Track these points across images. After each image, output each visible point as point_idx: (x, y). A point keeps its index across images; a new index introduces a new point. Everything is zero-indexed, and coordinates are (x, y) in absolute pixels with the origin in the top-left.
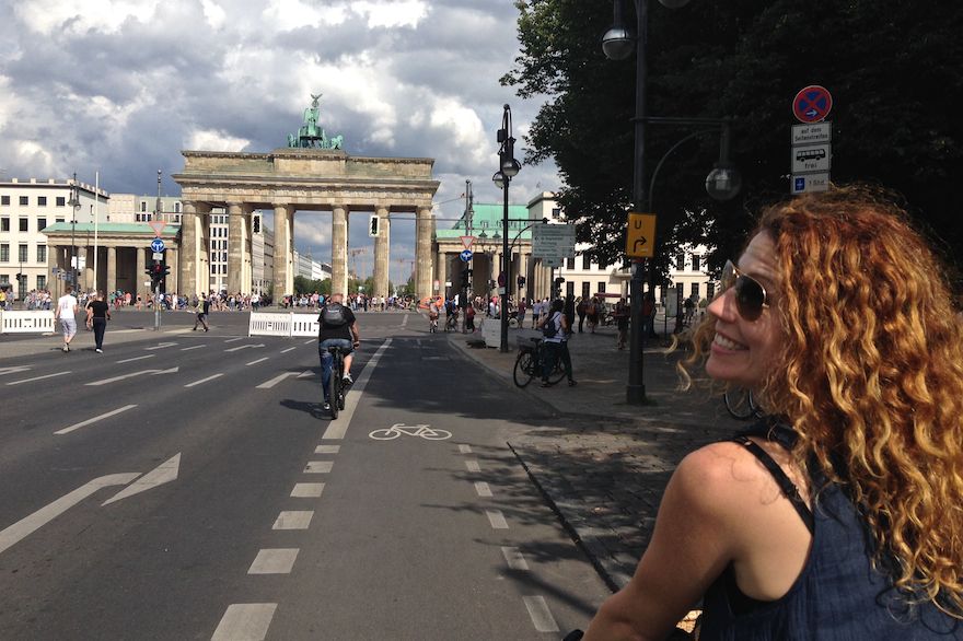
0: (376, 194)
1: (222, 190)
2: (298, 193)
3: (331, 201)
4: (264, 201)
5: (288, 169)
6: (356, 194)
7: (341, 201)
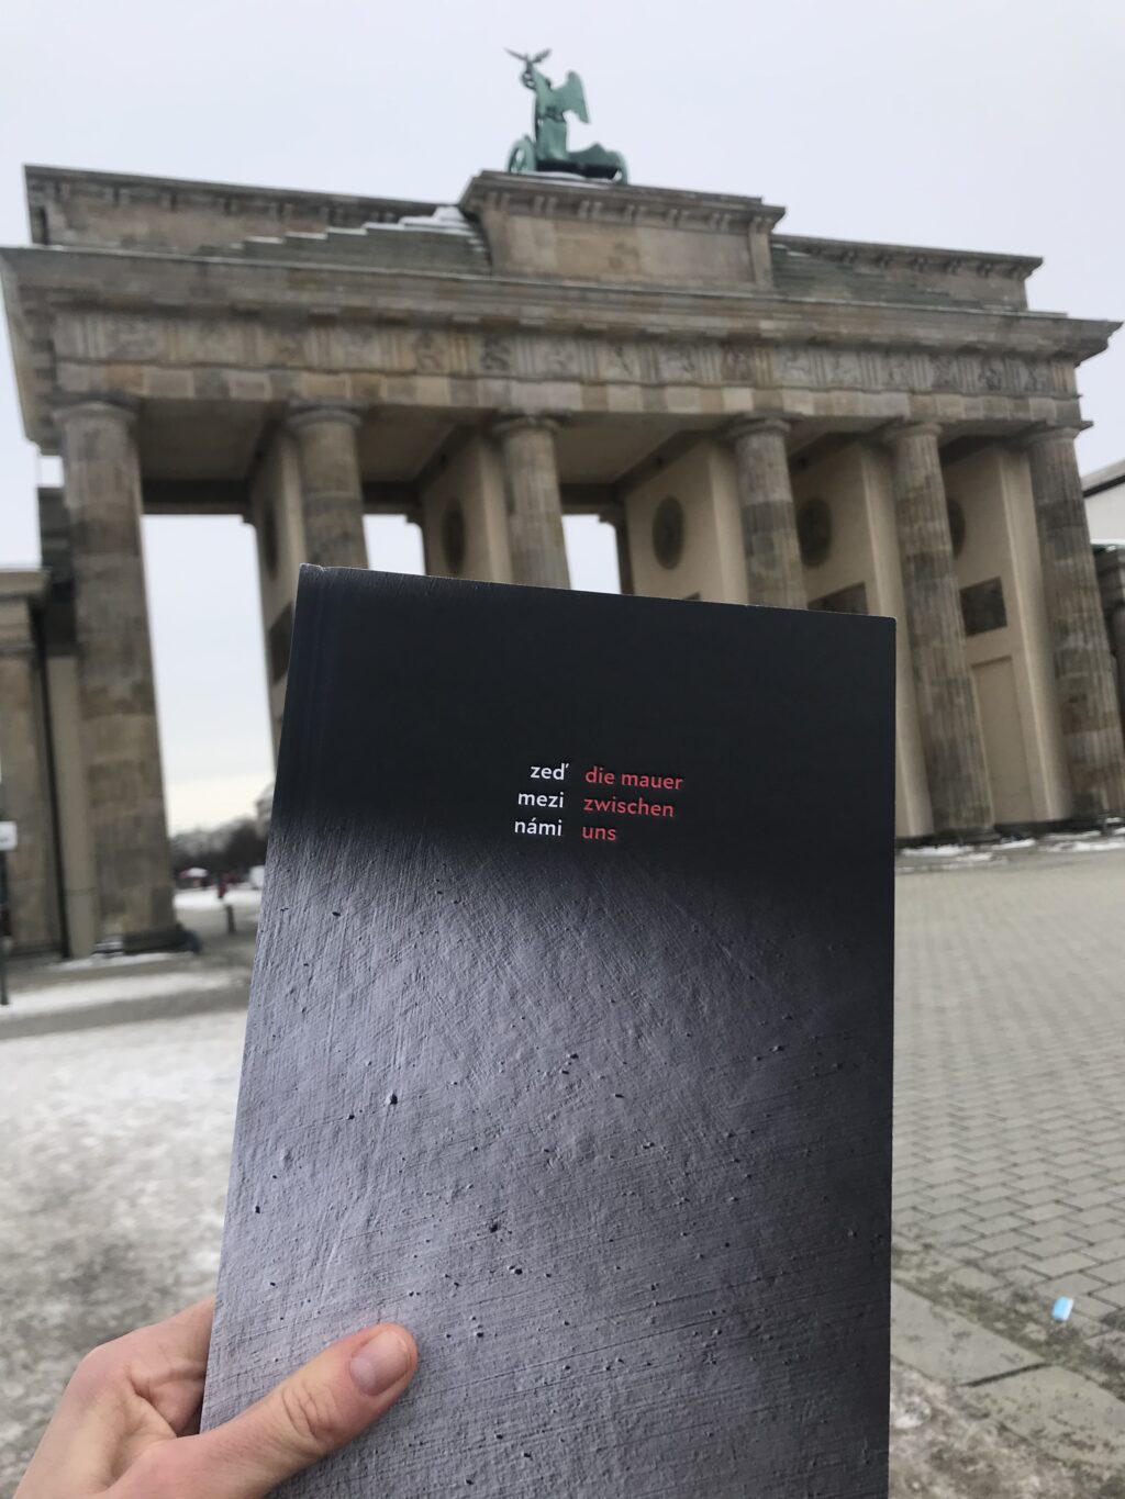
0: (900, 369)
1: (265, 346)
2: (607, 364)
3: (739, 400)
4: (463, 400)
5: (548, 259)
6: (828, 367)
7: (775, 403)
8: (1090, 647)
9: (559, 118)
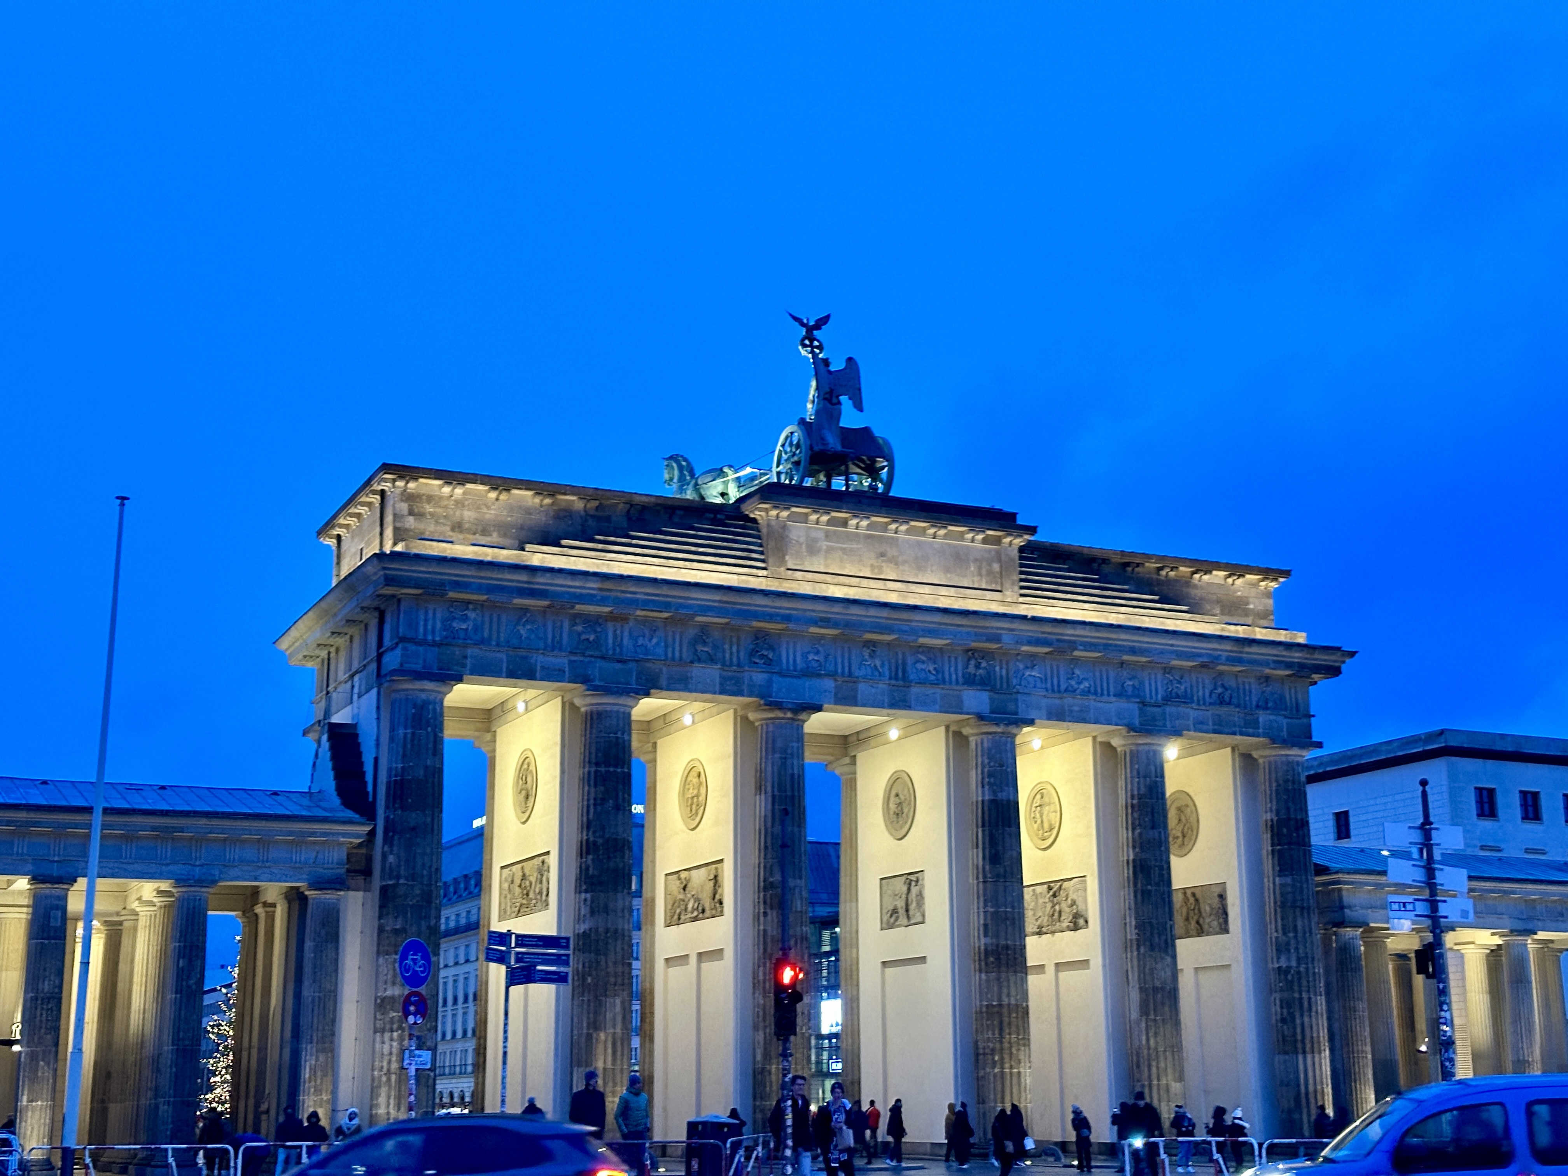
2: (860, 664)
4: (730, 691)
7: (1011, 707)
8: (1302, 969)
9: (834, 400)
